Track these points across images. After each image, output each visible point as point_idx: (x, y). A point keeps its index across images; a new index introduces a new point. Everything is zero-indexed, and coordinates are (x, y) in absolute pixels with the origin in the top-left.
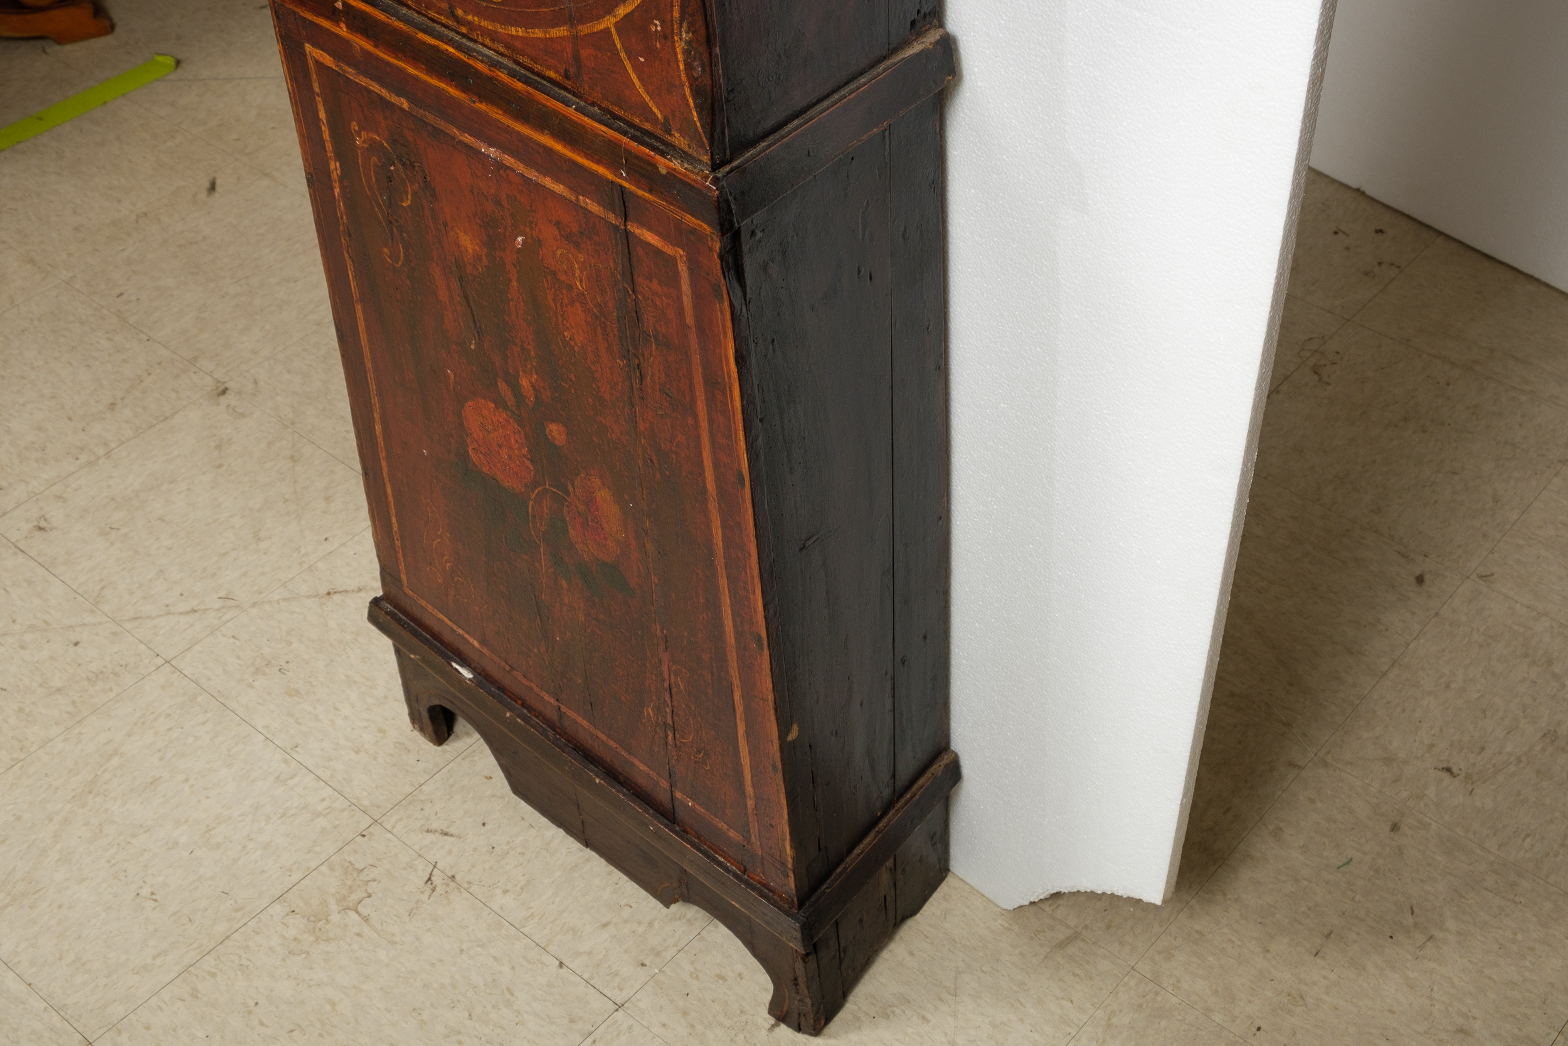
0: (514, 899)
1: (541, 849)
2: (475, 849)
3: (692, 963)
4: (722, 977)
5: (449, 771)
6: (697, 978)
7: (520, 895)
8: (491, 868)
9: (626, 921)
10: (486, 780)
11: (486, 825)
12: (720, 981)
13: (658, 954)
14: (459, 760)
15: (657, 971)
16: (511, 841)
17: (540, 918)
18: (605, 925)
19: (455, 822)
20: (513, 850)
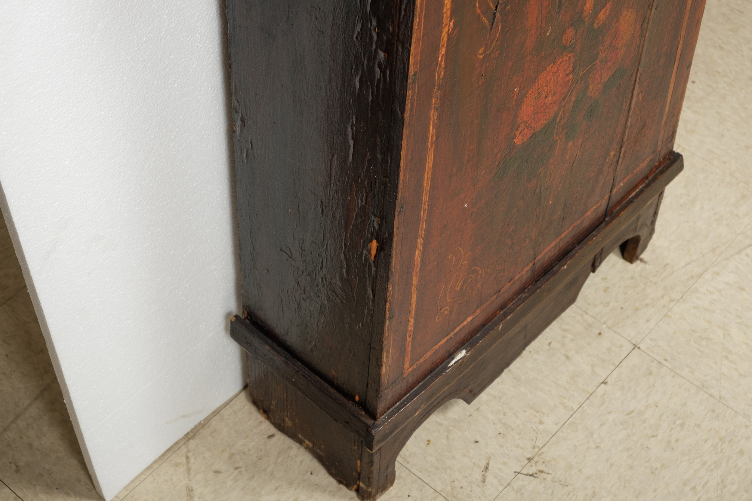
0: (547, 416)
1: (499, 402)
2: (501, 446)
3: (596, 306)
4: (606, 290)
5: (421, 472)
6: (608, 303)
7: (544, 413)
8: (519, 434)
9: (563, 345)
10: (431, 444)
11: (477, 440)
12: (610, 290)
13: (590, 326)
14: (409, 466)
15: (604, 326)
16: (493, 422)
17: (564, 398)
18: (568, 358)
19: (474, 463)
20: (501, 420)
